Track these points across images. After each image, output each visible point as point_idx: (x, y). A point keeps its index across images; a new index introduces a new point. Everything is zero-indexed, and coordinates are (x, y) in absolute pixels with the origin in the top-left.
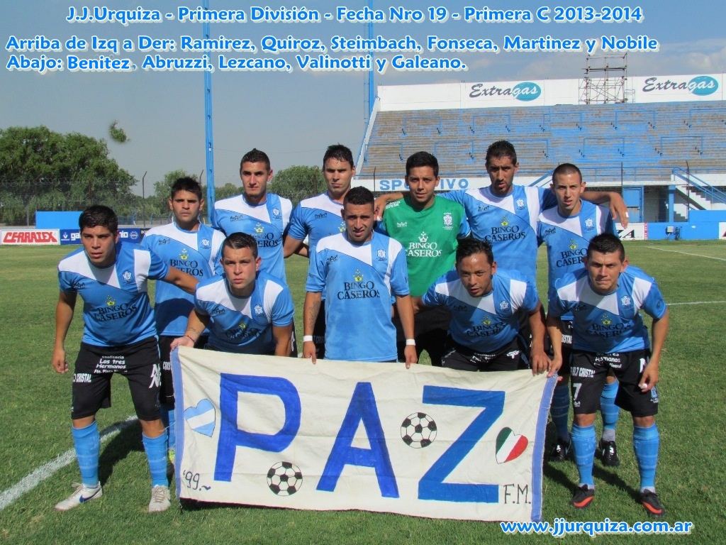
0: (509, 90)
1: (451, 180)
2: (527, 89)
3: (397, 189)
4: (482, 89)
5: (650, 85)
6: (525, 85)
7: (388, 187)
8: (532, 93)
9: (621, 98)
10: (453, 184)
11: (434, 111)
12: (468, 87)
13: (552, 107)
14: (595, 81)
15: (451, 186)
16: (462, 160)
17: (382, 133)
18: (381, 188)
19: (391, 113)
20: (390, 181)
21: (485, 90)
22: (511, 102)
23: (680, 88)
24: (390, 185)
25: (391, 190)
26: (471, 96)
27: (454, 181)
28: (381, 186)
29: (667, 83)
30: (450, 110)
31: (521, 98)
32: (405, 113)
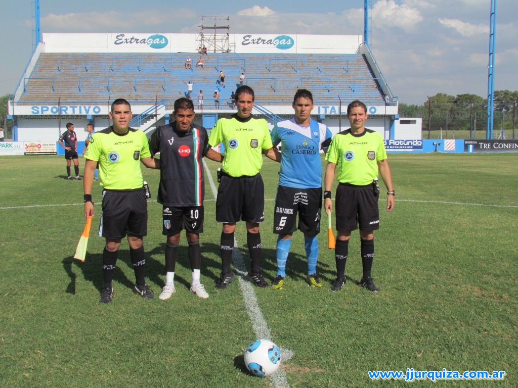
0: (145, 40)
1: (87, 107)
2: (158, 39)
3: (45, 113)
4: (124, 38)
5: (247, 40)
6: (157, 37)
7: (38, 112)
8: (162, 43)
9: (226, 49)
10: (89, 110)
11: (85, 53)
12: (113, 37)
13: (175, 53)
14: (207, 36)
15: (87, 111)
16: (101, 92)
17: (42, 70)
18: (33, 112)
19: (51, 54)
20: (40, 107)
21: (126, 39)
22: (146, 49)
23: (268, 44)
24: (40, 110)
25: (40, 114)
26: (116, 43)
27: (89, 107)
28: (33, 110)
29: (259, 39)
30: (98, 53)
31: (154, 46)
32: (63, 54)
